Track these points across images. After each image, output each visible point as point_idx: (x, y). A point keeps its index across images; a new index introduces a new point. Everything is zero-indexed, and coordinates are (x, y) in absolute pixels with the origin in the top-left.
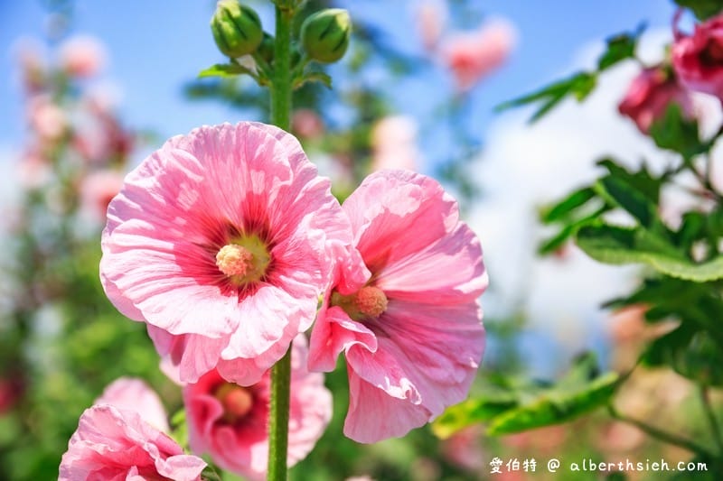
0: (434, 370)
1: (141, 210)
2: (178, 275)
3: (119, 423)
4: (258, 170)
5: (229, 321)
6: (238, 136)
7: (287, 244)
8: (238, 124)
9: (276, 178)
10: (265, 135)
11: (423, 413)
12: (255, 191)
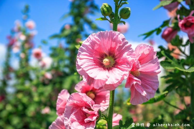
0: (148, 90)
1: (86, 50)
2: (94, 65)
3: (81, 97)
4: (114, 42)
5: (107, 76)
6: (109, 34)
7: (120, 59)
8: (110, 31)
9: (118, 44)
10: (116, 34)
11: (146, 99)
12: (113, 47)
